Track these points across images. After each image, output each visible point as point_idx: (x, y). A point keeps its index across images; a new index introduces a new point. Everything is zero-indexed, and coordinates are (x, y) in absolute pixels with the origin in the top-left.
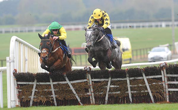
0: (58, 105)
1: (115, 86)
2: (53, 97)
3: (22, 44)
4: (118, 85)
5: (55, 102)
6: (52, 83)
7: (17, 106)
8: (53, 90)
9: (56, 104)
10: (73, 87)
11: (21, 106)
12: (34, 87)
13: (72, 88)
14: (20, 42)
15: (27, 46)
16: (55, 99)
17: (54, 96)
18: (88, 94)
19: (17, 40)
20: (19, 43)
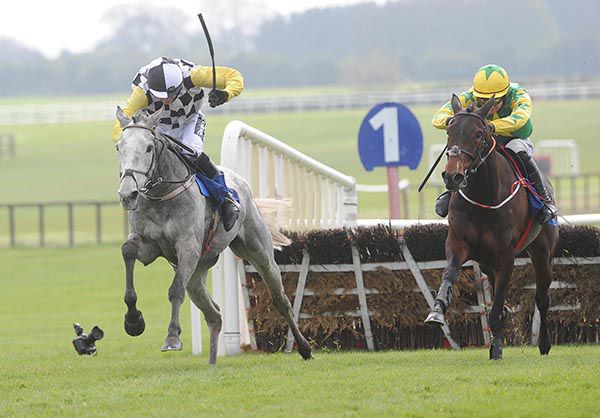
0: (377, 349)
1: (563, 286)
2: (360, 317)
3: (263, 147)
4: (572, 280)
5: (368, 333)
6: (358, 267)
7: (246, 348)
8: (361, 292)
9: (370, 343)
10: (427, 284)
11: (259, 346)
12: (302, 280)
13: (422, 286)
14: (256, 142)
15: (280, 152)
16: (367, 326)
17: (364, 313)
18: (476, 309)
19: (243, 135)
20: (254, 144)
